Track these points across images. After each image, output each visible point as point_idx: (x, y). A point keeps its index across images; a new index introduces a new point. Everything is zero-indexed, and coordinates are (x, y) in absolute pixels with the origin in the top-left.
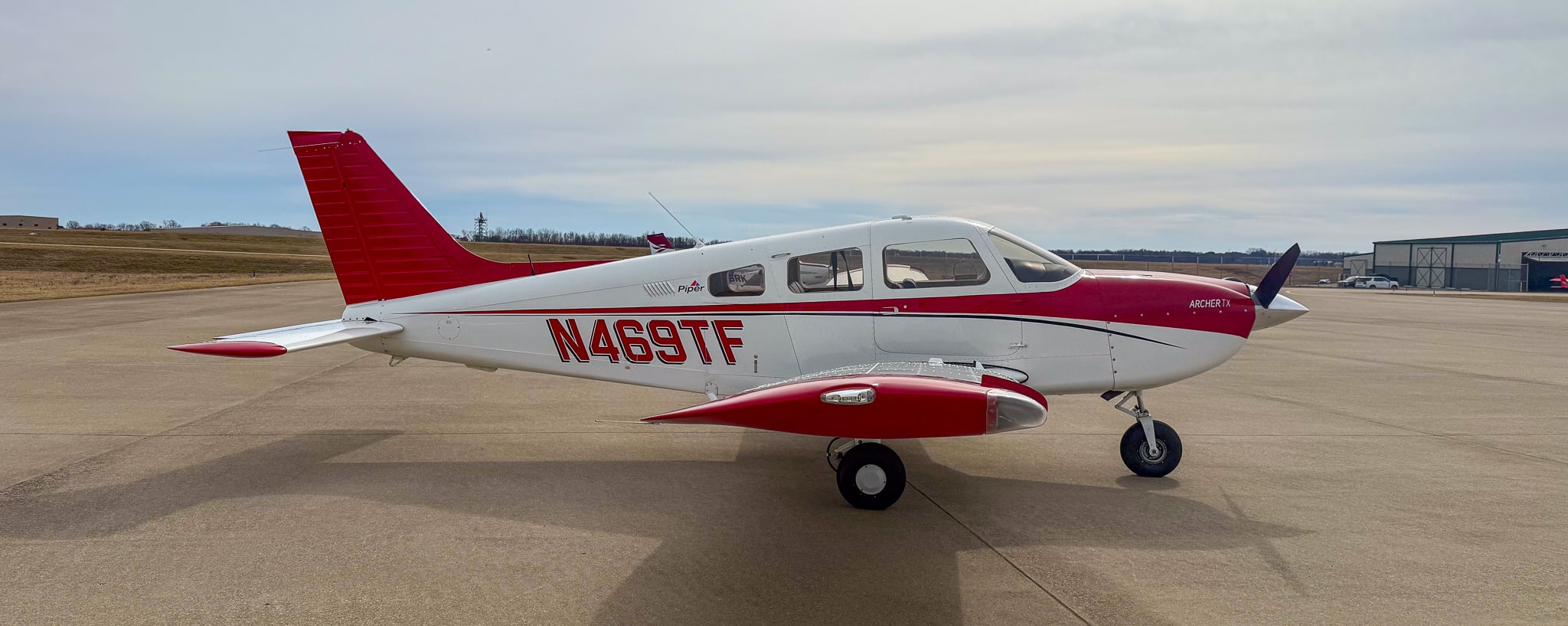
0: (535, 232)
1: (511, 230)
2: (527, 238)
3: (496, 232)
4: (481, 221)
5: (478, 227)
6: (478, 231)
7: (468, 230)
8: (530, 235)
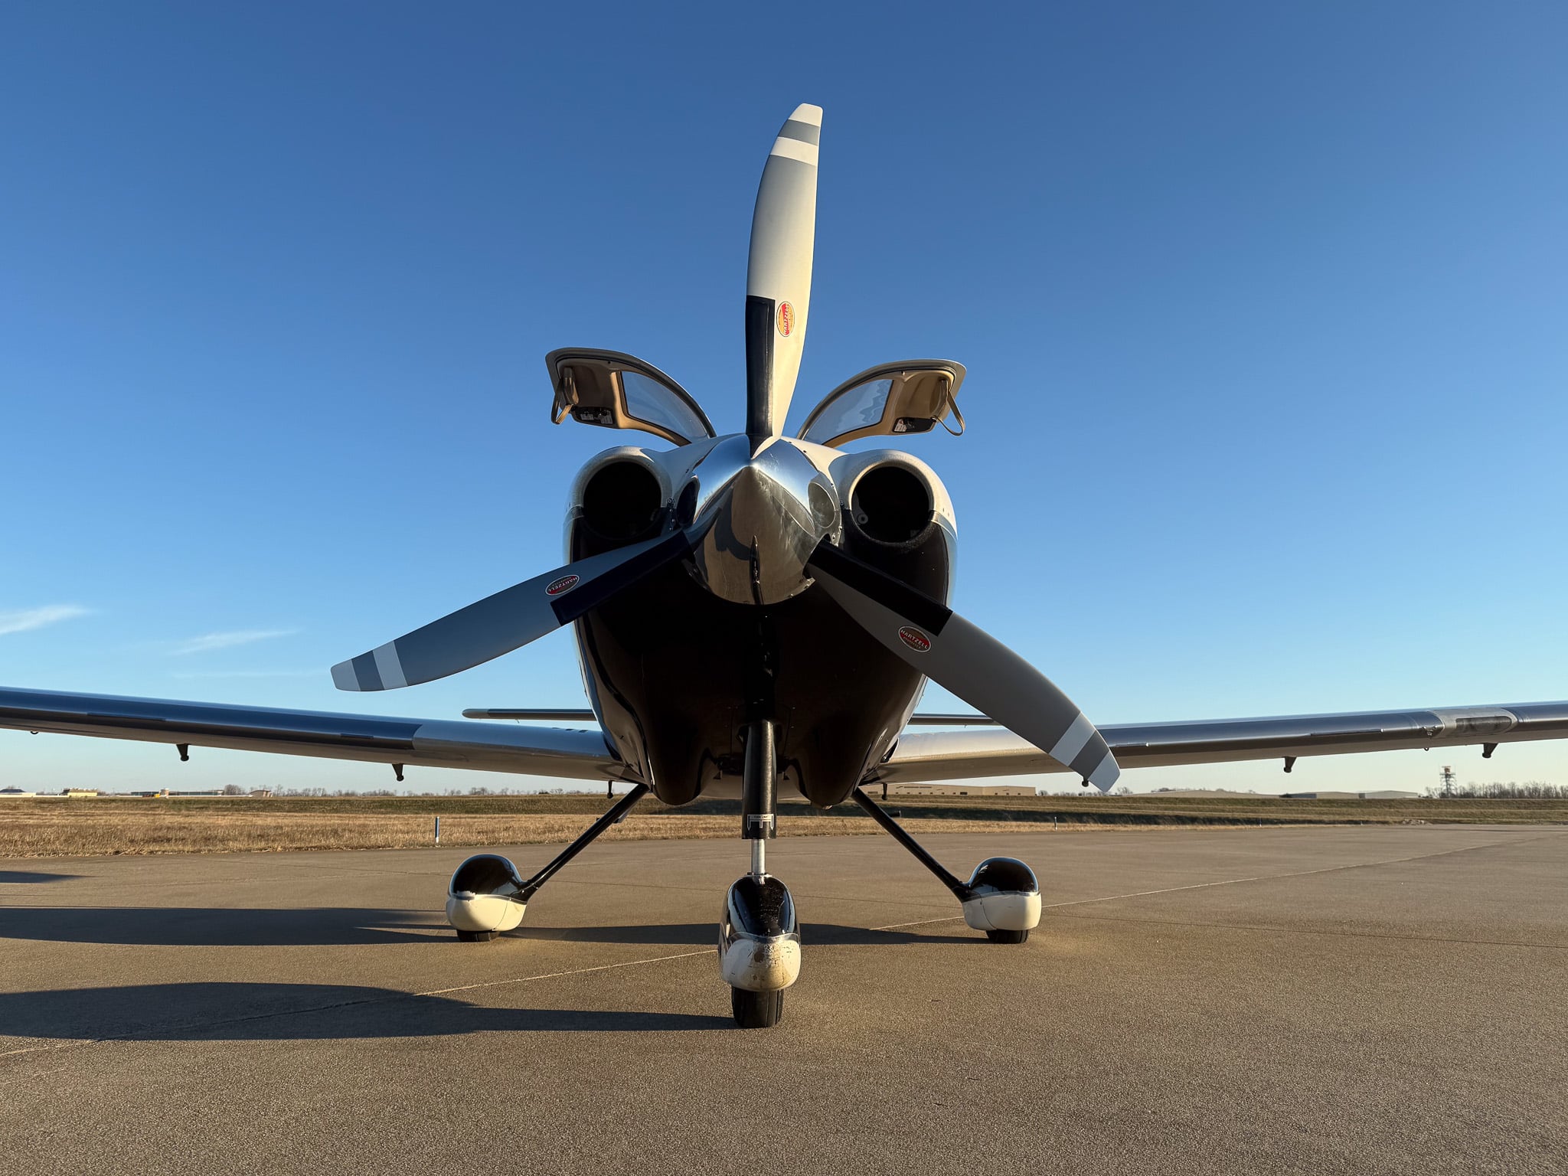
0: (1520, 785)
1: (1487, 784)
2: (1509, 793)
3: (1467, 788)
4: (1447, 775)
5: (1445, 783)
6: (1445, 788)
7: (1432, 787)
8: (1513, 791)
